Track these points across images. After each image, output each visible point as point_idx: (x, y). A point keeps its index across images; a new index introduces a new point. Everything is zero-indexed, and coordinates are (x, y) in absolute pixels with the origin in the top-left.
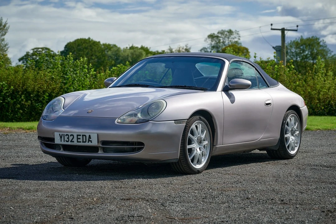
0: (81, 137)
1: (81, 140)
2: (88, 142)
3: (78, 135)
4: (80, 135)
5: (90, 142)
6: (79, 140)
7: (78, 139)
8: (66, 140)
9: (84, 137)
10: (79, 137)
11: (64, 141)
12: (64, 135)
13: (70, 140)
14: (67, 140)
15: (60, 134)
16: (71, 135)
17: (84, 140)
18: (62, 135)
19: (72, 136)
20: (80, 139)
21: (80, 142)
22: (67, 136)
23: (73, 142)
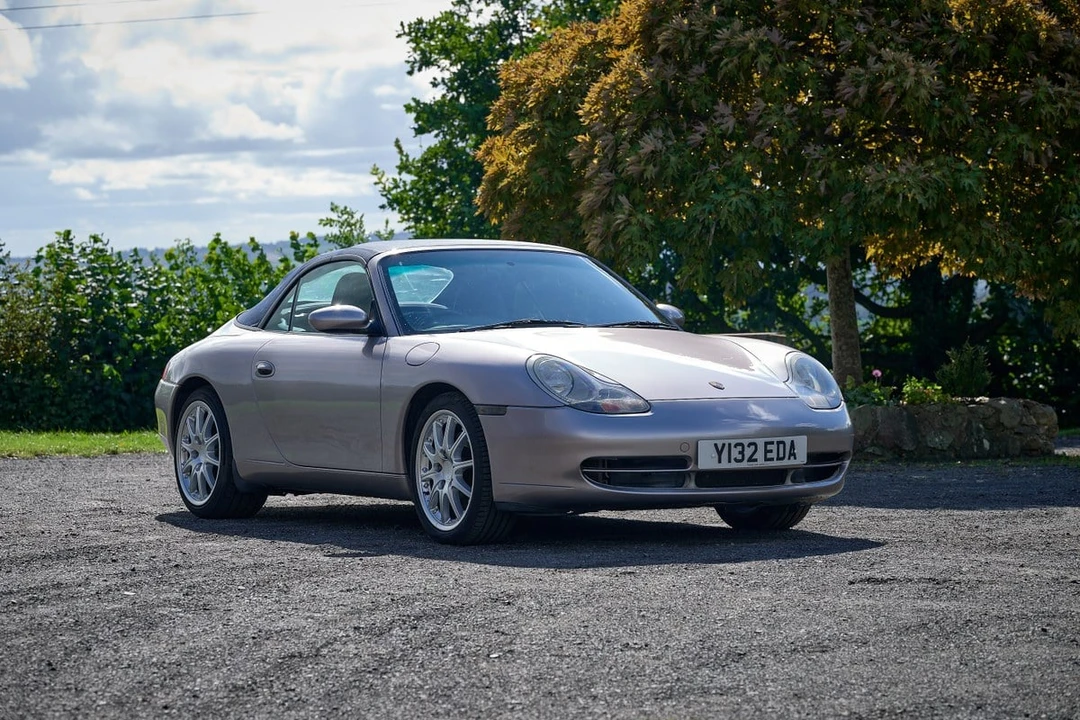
0: (773, 447)
1: (773, 455)
2: (789, 458)
3: (766, 444)
4: (772, 443)
5: (792, 458)
6: (769, 455)
7: (767, 451)
8: (736, 460)
9: (781, 446)
10: (769, 447)
11: (730, 461)
12: (730, 445)
13: (746, 458)
14: (740, 457)
15: (716, 445)
16: (750, 445)
17: (781, 455)
18: (724, 445)
19: (753, 447)
20: (771, 451)
21: (772, 459)
22: (740, 448)
23: (756, 460)
